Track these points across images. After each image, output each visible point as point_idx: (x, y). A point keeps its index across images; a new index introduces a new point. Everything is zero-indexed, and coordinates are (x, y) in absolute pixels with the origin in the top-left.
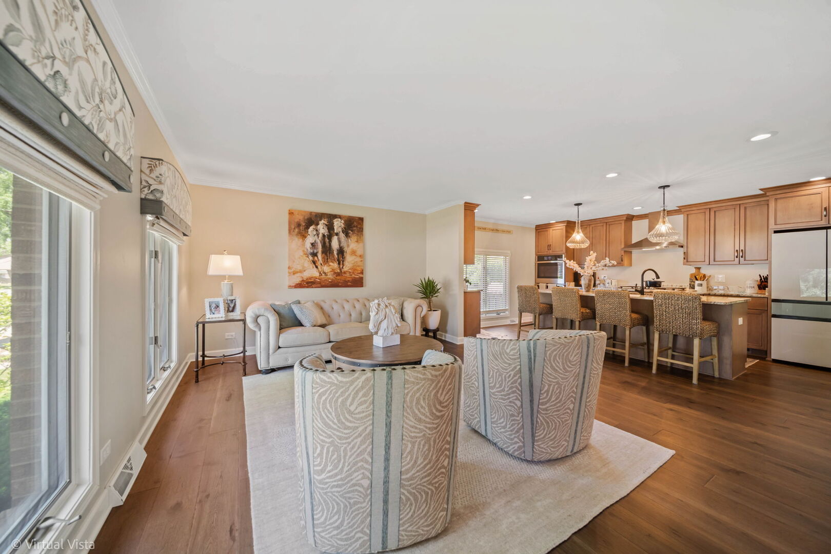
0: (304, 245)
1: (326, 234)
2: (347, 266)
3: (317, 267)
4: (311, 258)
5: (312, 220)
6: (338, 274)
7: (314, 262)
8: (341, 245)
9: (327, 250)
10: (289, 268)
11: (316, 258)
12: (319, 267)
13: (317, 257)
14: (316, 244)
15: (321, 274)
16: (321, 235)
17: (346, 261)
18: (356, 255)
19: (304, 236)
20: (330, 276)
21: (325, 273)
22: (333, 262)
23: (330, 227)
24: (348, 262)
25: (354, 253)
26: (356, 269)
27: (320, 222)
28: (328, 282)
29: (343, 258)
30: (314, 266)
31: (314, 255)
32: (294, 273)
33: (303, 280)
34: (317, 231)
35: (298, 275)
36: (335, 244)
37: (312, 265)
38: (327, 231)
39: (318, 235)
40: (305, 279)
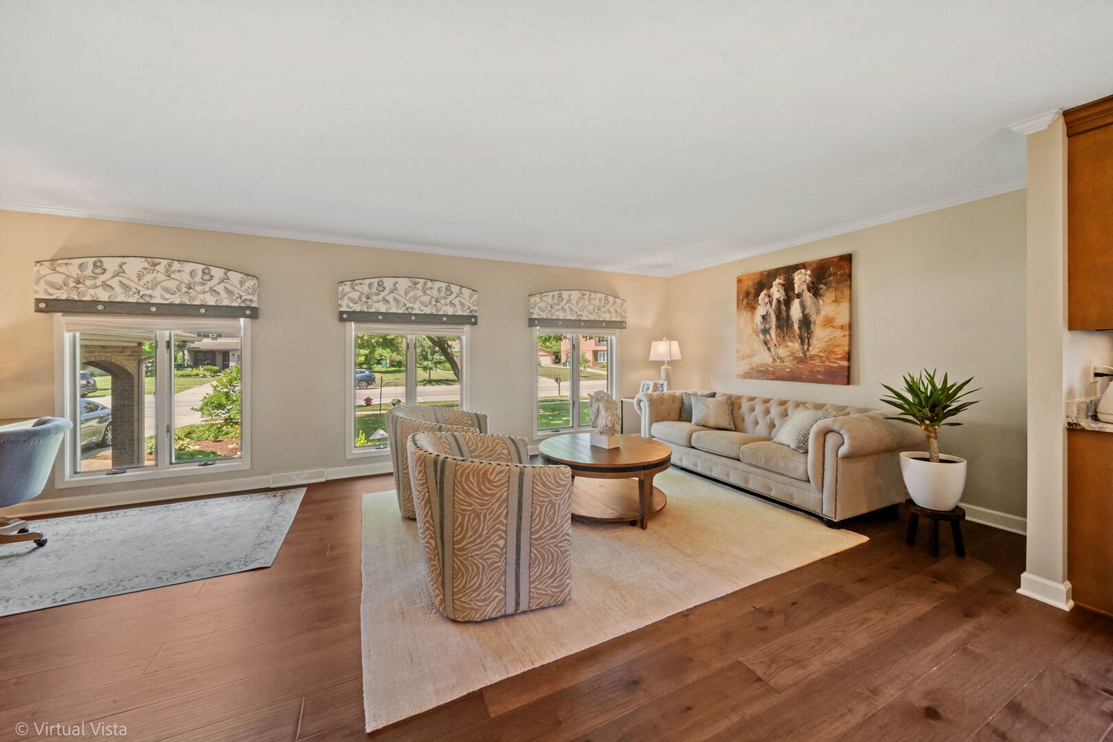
0: (753, 319)
1: (781, 299)
2: (817, 346)
3: (769, 349)
4: (761, 336)
5: (763, 283)
6: (800, 361)
7: (766, 343)
8: (806, 312)
9: (784, 322)
10: (737, 351)
11: (768, 336)
12: (772, 349)
13: (770, 334)
14: (768, 317)
15: (774, 360)
16: (774, 302)
17: (814, 338)
18: (833, 327)
19: (752, 307)
20: (789, 364)
21: (781, 359)
22: (792, 342)
23: (788, 287)
24: (818, 340)
25: (829, 322)
26: (832, 352)
27: (773, 283)
28: (784, 373)
29: (808, 333)
30: (766, 348)
31: (766, 331)
32: (743, 358)
33: (752, 368)
34: (769, 296)
35: (747, 360)
36: (796, 312)
37: (763, 348)
38: (784, 293)
39: (771, 303)
40: (754, 367)
